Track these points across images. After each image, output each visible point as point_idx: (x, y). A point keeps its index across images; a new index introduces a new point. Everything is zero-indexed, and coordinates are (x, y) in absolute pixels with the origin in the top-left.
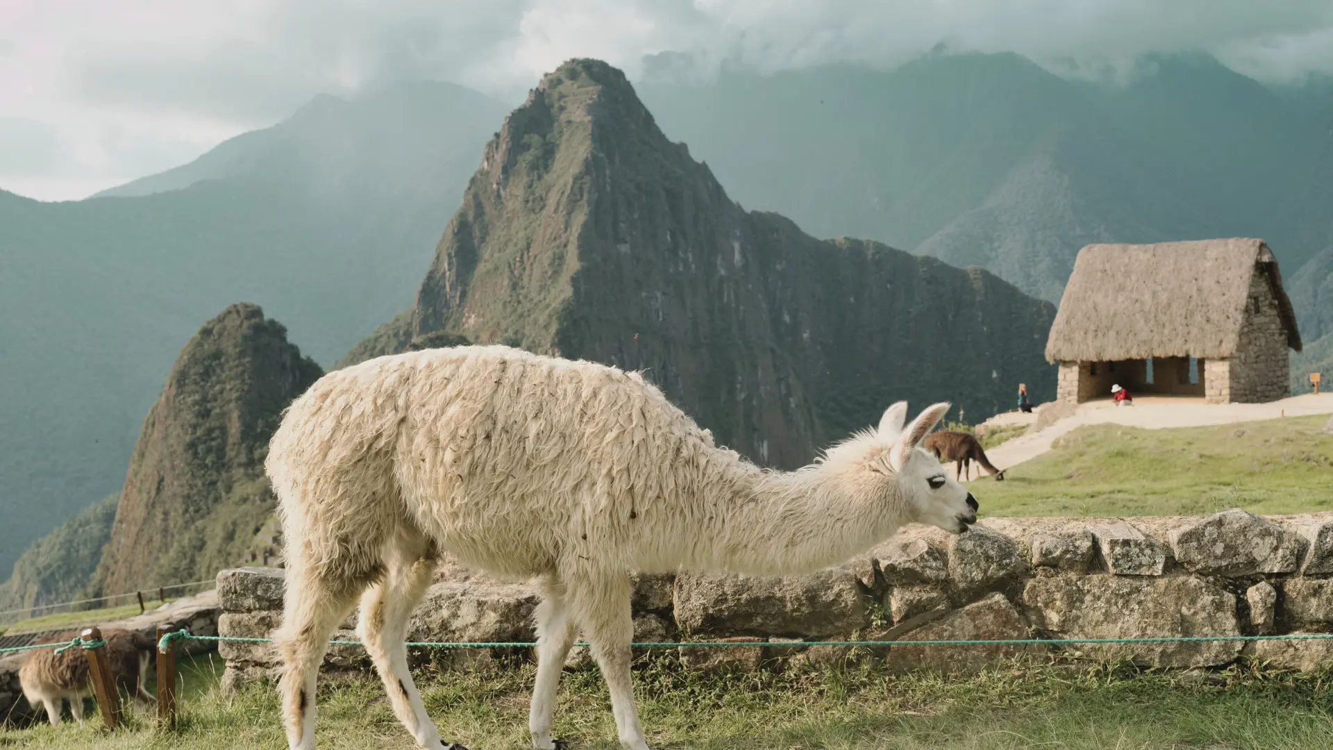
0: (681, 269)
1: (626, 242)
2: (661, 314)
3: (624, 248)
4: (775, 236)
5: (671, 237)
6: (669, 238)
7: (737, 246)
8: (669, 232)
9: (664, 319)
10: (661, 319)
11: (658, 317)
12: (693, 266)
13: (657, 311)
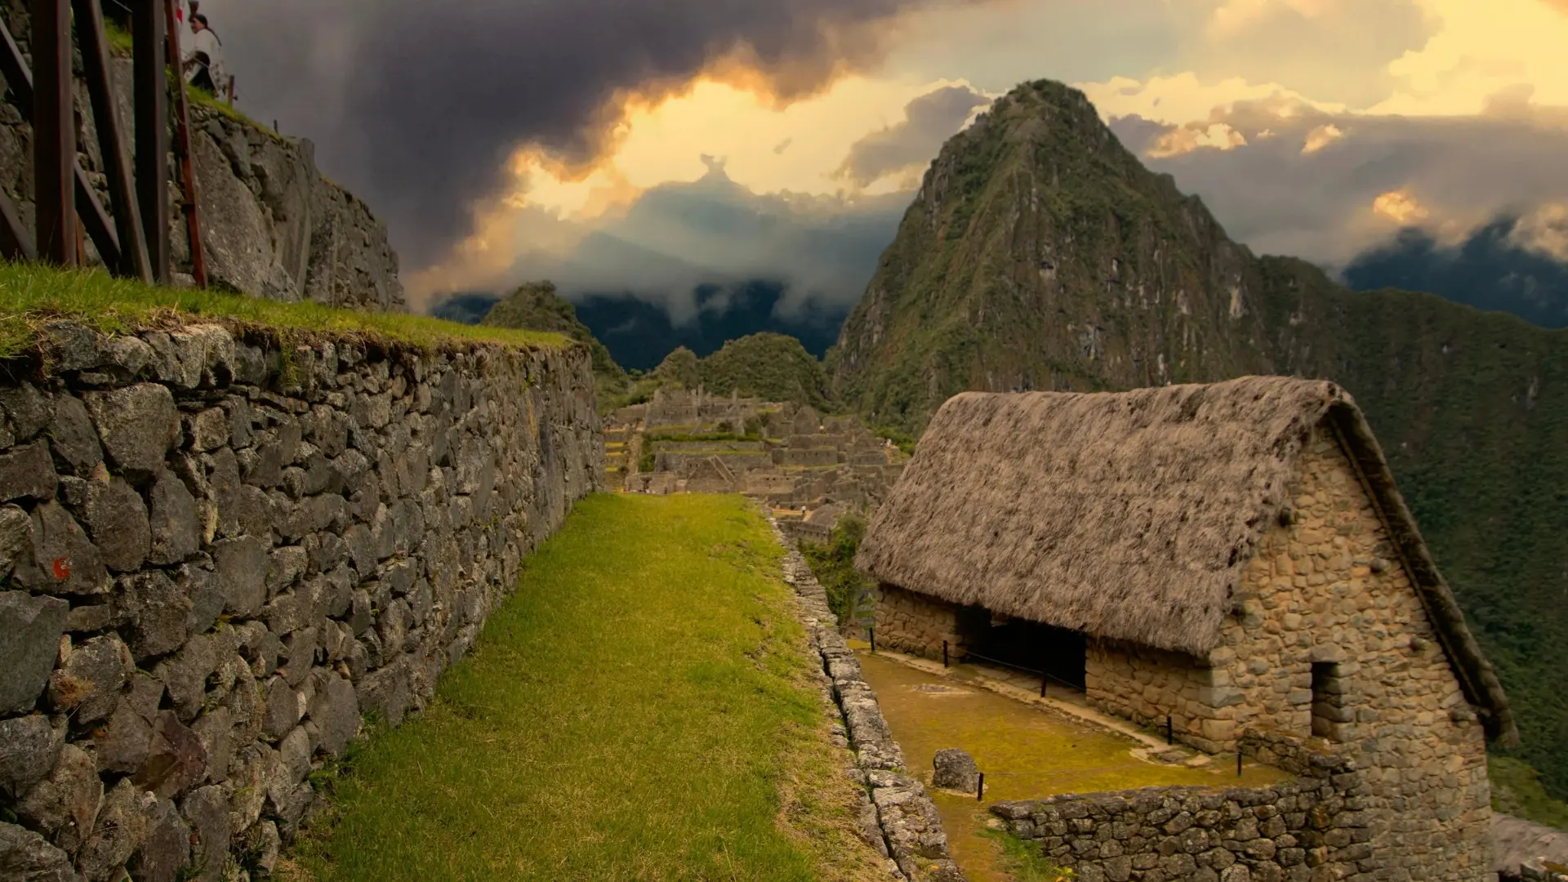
0: (1128, 304)
1: (1051, 268)
2: (1093, 351)
3: (1047, 275)
4: (1291, 284)
5: (1118, 267)
6: (1115, 268)
7: (1235, 293)
8: (1115, 262)
9: (1096, 359)
10: (1092, 357)
11: (1089, 355)
12: (1145, 301)
13: (1087, 349)
